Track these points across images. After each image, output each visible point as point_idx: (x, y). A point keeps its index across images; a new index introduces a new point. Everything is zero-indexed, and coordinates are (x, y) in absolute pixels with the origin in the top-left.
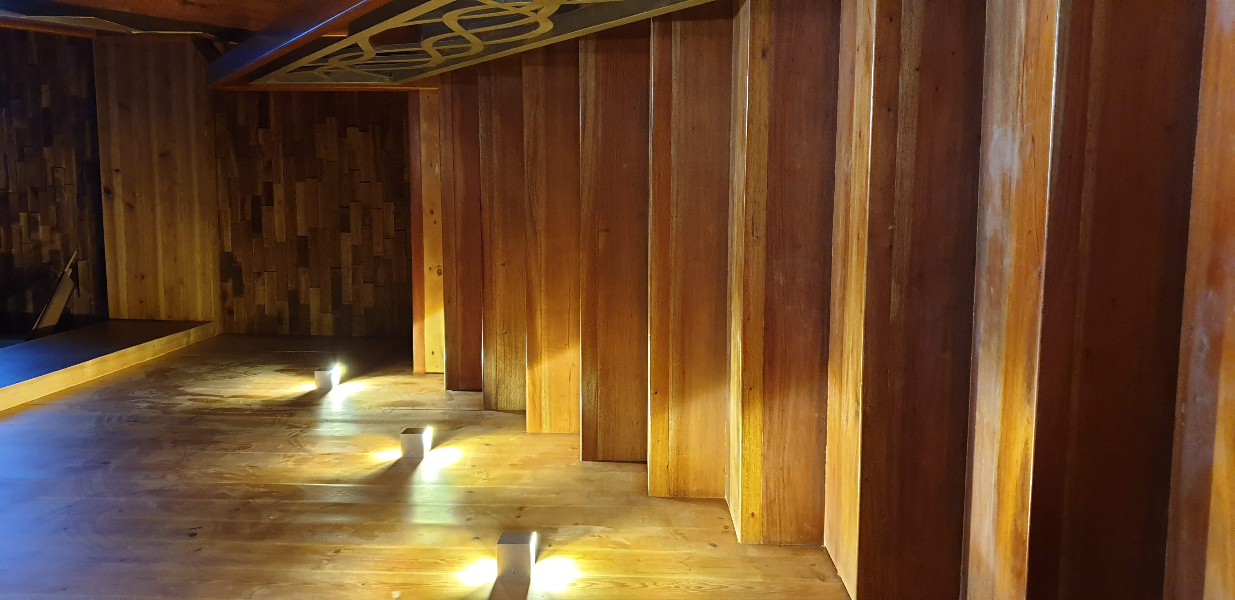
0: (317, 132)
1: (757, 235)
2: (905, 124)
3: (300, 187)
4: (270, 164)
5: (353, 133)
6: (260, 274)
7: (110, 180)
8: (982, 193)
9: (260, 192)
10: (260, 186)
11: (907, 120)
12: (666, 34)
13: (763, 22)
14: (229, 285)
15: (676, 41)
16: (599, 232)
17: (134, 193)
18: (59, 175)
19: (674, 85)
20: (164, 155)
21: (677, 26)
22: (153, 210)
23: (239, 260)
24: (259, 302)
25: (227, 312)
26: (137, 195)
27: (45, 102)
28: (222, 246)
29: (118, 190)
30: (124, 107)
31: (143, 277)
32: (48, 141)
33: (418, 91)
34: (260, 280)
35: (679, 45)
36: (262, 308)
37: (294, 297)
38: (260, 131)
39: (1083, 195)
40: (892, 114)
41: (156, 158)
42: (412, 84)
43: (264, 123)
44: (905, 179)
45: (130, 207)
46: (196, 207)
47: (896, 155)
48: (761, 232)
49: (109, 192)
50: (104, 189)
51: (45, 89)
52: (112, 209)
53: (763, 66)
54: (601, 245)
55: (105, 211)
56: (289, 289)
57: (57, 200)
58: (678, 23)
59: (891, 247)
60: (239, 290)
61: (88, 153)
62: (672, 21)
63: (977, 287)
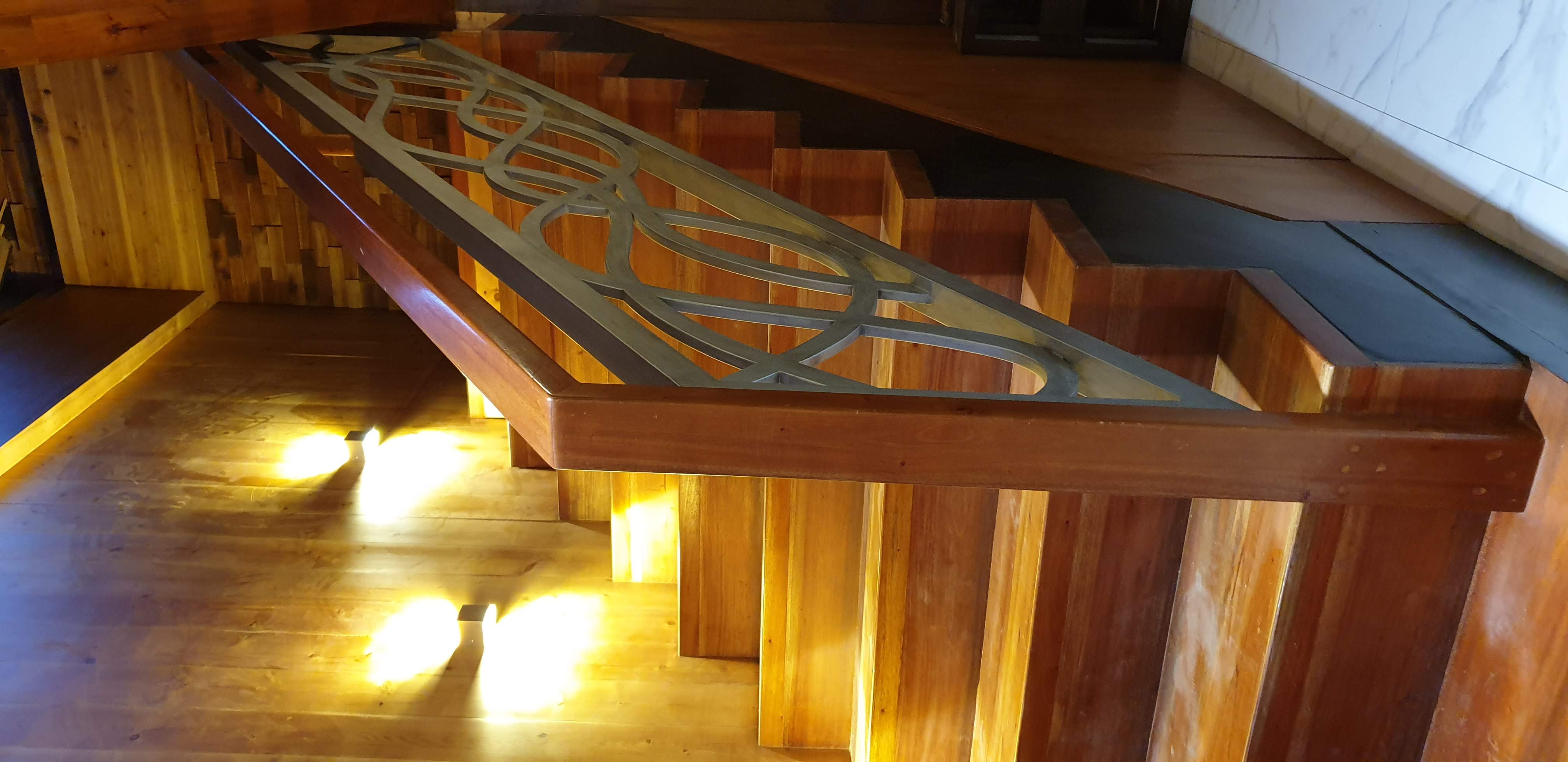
6: (261, 228)
7: (38, 102)
14: (221, 241)
17: (75, 123)
20: (110, 73)
22: (105, 145)
23: (232, 209)
24: (263, 264)
25: (222, 275)
26: (80, 125)
28: (206, 190)
29: (53, 118)
31: (103, 234)
34: (262, 237)
36: (267, 272)
37: (308, 258)
41: (99, 75)
45: (72, 141)
46: (165, 144)
49: (40, 120)
50: (32, 116)
52: (47, 143)
55: (38, 145)
56: (301, 248)
60: (235, 248)
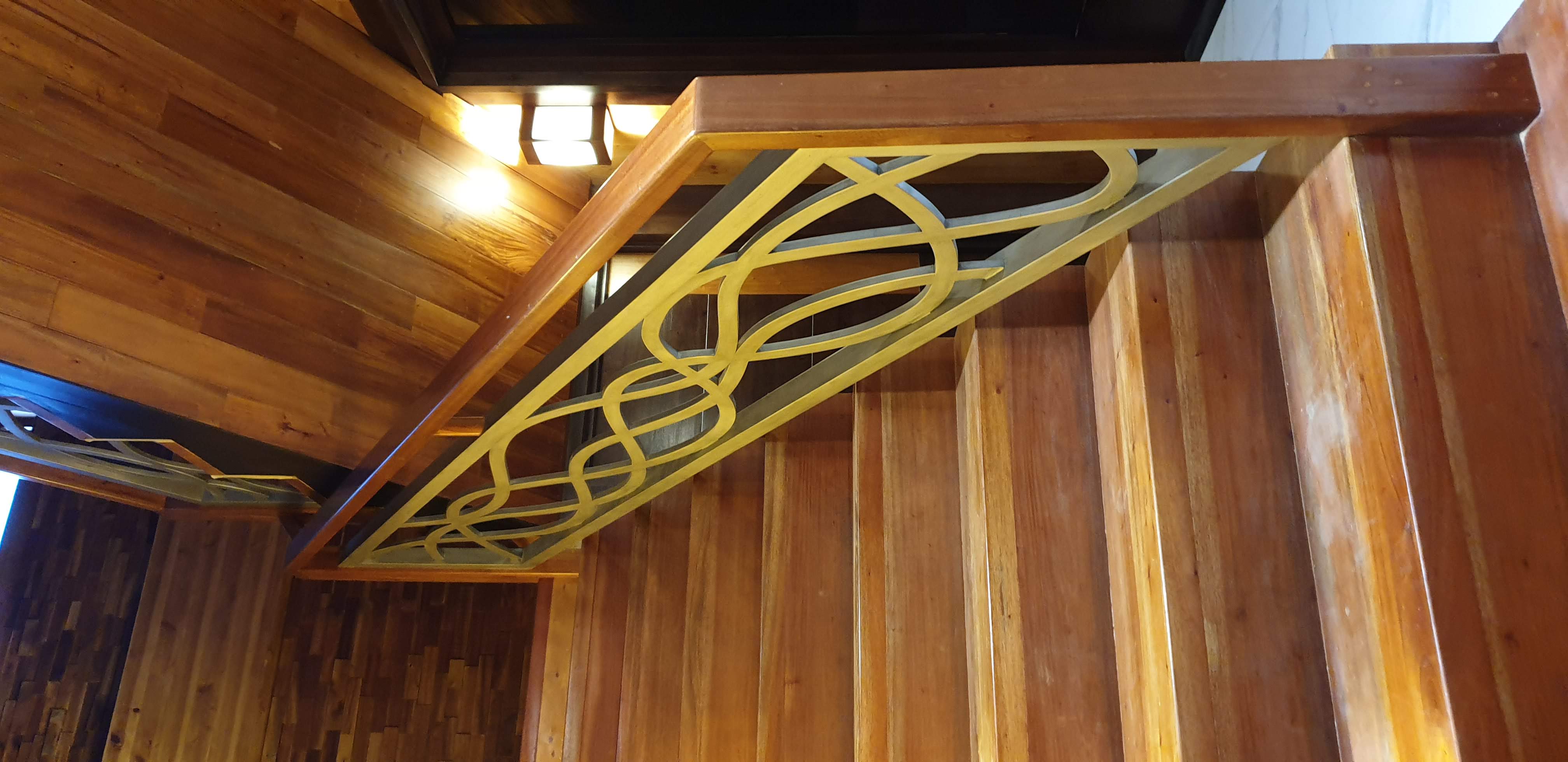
0: (411, 665)
1: (1009, 614)
2: (1190, 418)
3: (375, 740)
4: (341, 707)
5: (458, 669)
7: (122, 724)
8: (1307, 498)
9: (320, 746)
10: (322, 738)
11: (1192, 414)
12: (874, 405)
13: (995, 355)
15: (887, 413)
16: (784, 685)
17: (150, 742)
18: (57, 720)
19: (885, 463)
20: (205, 691)
21: (887, 397)
26: (154, 744)
27: (69, 624)
29: (130, 737)
30: (168, 627)
32: (57, 674)
33: (551, 580)
35: (890, 418)
38: (337, 662)
39: (1444, 425)
40: (1171, 405)
41: (192, 692)
42: (543, 567)
43: (344, 653)
44: (1201, 484)
47: (1184, 455)
48: (1014, 607)
49: (116, 740)
50: (111, 736)
51: (75, 607)
53: (999, 404)
54: (788, 703)
57: (43, 754)
58: (889, 394)
59: (1196, 573)
61: (104, 691)
62: (880, 392)
63: (1325, 628)
